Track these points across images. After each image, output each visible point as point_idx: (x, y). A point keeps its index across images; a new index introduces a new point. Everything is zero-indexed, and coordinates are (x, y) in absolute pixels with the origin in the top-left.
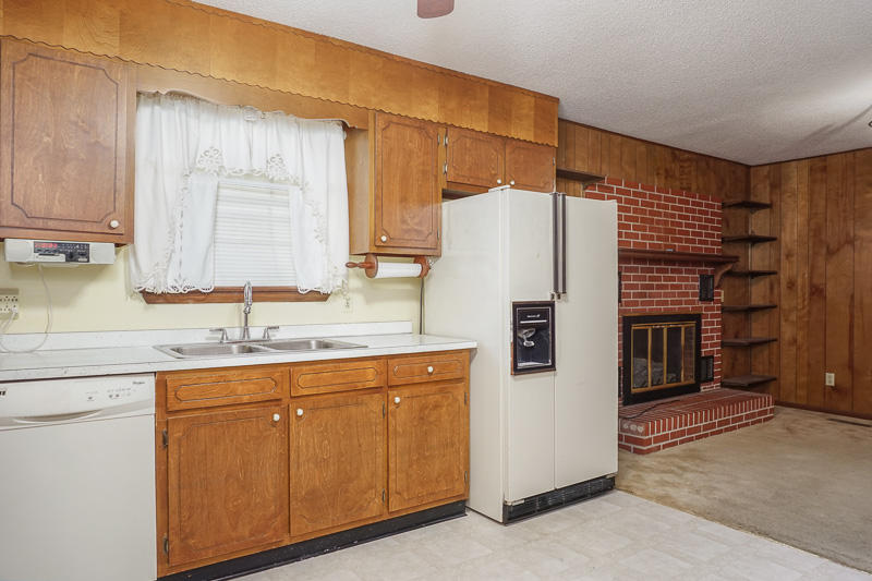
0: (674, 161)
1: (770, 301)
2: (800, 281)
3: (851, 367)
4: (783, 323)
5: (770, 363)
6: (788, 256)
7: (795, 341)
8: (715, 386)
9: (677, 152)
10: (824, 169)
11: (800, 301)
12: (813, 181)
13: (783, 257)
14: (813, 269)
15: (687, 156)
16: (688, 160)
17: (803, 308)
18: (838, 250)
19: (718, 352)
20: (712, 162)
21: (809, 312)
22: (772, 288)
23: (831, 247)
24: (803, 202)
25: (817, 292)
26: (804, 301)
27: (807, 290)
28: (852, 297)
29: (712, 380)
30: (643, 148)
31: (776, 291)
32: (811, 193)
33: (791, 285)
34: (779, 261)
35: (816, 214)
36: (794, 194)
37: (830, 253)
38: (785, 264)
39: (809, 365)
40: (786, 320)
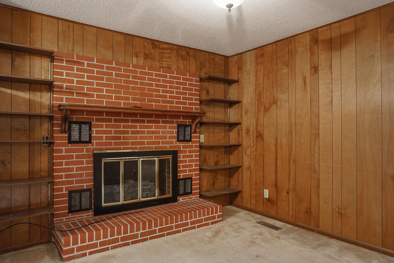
0: (153, 48)
1: (238, 143)
2: (251, 128)
3: (276, 186)
4: (244, 156)
5: (238, 181)
6: (246, 112)
7: (250, 168)
8: (194, 198)
9: (156, 43)
10: (262, 55)
11: (252, 141)
12: (257, 63)
13: (244, 113)
14: (257, 119)
15: (166, 46)
16: (168, 49)
17: (253, 146)
18: (270, 107)
19: (196, 175)
20: (191, 52)
21: (256, 149)
22: (239, 133)
23: (266, 106)
24: (253, 78)
25: (260, 136)
26: (253, 142)
27: (255, 134)
28: (277, 139)
29: (191, 193)
30: (121, 38)
31: (240, 135)
32: (257, 71)
33: (248, 131)
34: (242, 116)
35: (259, 85)
36: (248, 73)
37: (266, 110)
38: (245, 118)
39: (256, 183)
40: (245, 154)
